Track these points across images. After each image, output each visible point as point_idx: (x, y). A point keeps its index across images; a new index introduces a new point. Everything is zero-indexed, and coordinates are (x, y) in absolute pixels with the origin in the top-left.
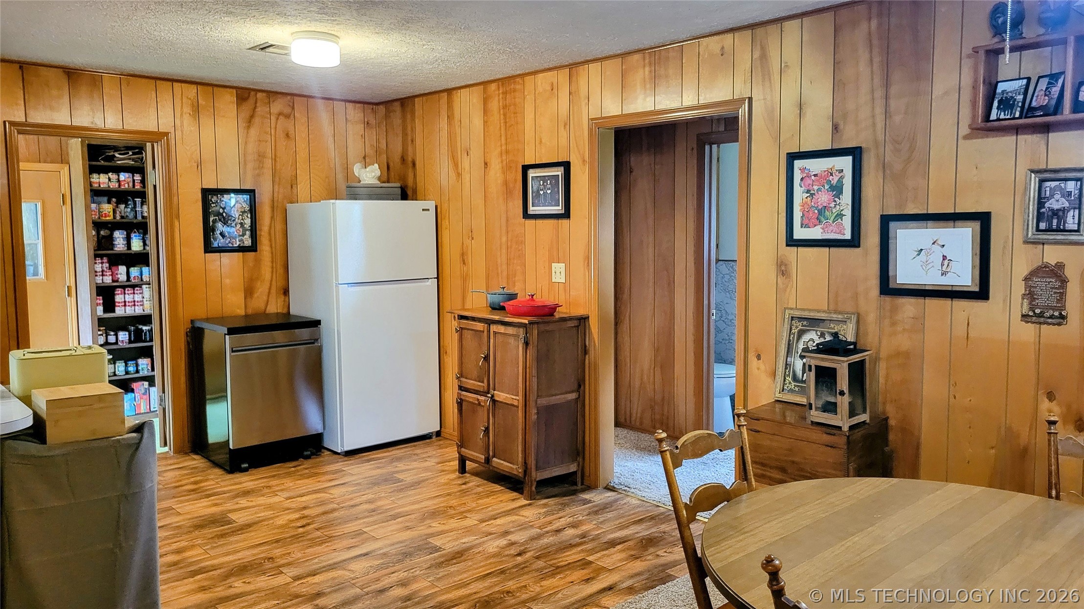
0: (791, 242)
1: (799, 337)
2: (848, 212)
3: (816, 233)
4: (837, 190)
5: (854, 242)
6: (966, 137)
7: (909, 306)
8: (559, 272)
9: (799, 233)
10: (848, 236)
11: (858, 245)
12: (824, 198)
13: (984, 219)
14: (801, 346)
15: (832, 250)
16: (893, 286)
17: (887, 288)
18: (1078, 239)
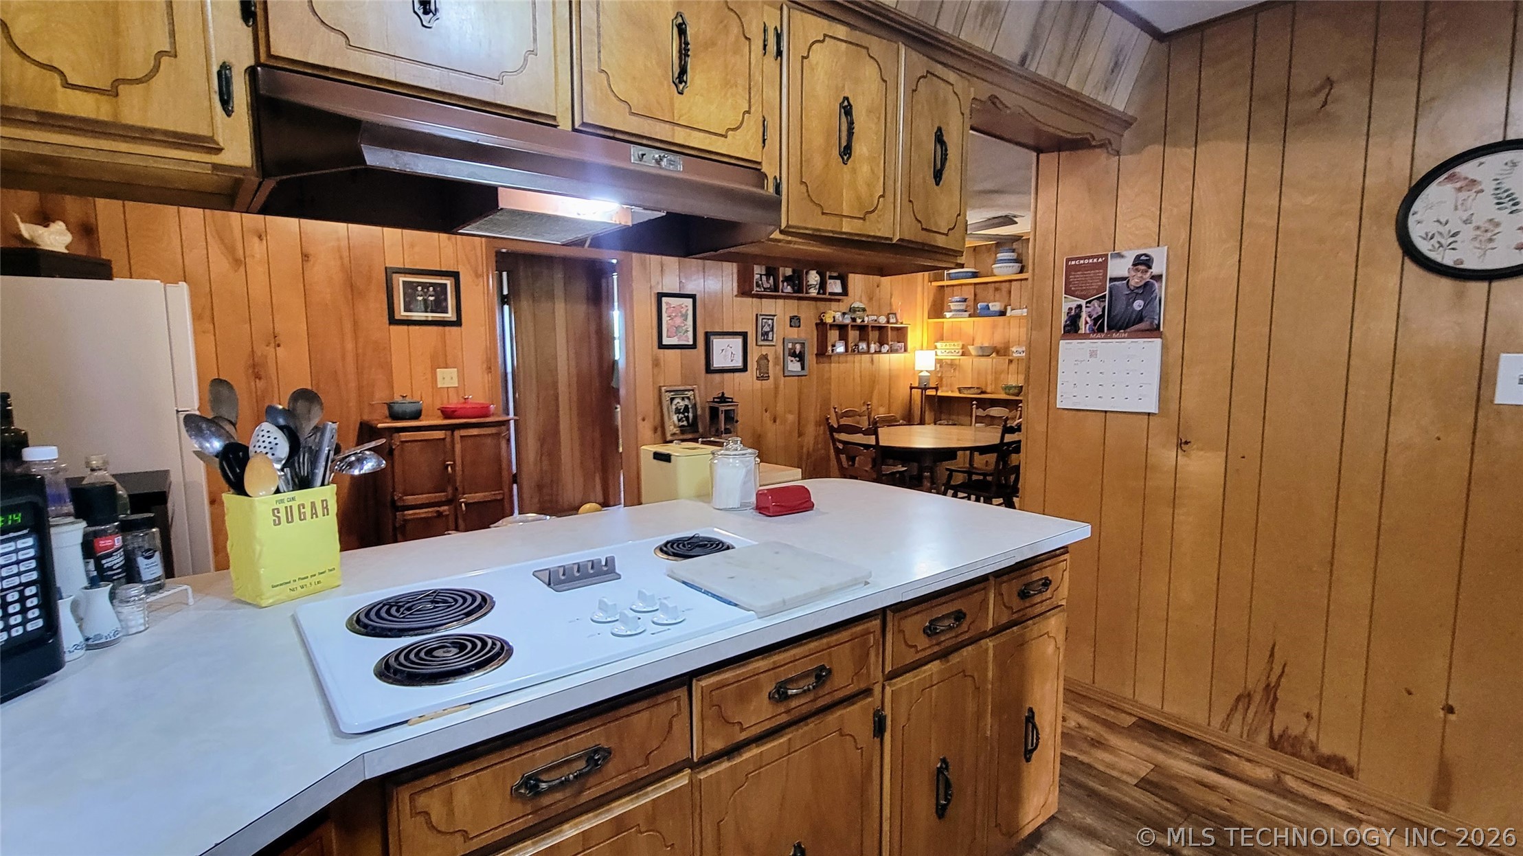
0: (661, 346)
1: (671, 403)
2: (691, 329)
3: (674, 341)
4: (685, 317)
5: (694, 346)
6: (736, 296)
7: (717, 377)
8: (447, 378)
9: (666, 341)
10: (691, 343)
11: (695, 348)
12: (678, 321)
13: (744, 335)
14: (674, 407)
15: (683, 350)
16: (712, 368)
17: (709, 369)
18: (774, 344)
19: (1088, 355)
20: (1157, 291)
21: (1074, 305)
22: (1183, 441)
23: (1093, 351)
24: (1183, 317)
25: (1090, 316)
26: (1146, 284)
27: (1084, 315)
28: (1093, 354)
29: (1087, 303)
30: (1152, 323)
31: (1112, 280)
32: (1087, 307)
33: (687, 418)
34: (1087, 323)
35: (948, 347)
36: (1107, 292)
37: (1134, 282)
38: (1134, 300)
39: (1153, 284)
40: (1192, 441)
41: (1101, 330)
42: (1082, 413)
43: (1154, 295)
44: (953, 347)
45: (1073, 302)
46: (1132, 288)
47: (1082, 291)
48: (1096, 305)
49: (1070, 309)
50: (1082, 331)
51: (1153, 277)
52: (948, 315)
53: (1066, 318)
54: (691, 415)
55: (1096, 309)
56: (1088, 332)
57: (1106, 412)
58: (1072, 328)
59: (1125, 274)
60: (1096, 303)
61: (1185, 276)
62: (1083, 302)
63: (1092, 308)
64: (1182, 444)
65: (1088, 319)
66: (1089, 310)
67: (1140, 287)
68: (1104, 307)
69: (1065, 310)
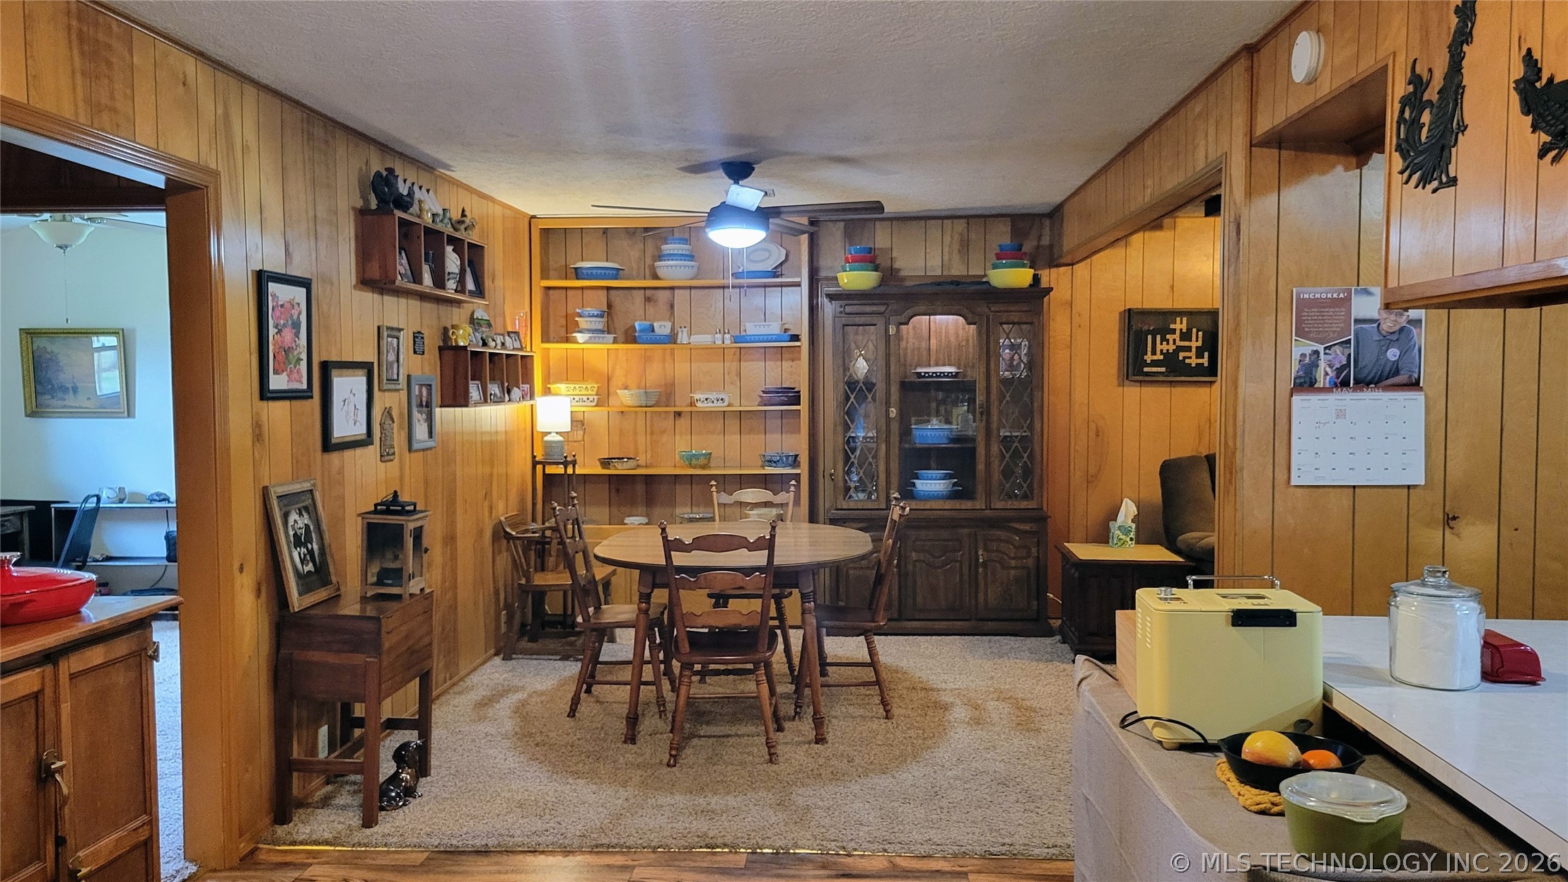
0: (265, 393)
2: (304, 356)
3: (282, 381)
4: (296, 328)
5: (307, 393)
6: (354, 285)
7: (336, 461)
9: (271, 382)
10: (304, 385)
11: (309, 397)
12: (288, 334)
13: (368, 369)
15: (294, 402)
16: (334, 441)
17: (328, 445)
18: (398, 387)
19: (1334, 416)
20: (1416, 338)
21: (1308, 351)
22: (1450, 516)
23: (1341, 411)
24: (1445, 370)
25: (1331, 366)
26: (1402, 329)
27: (1322, 364)
28: (1340, 414)
29: (1325, 348)
30: (1410, 377)
31: (1357, 321)
32: (1325, 354)
33: (311, 552)
34: (1327, 374)
35: (577, 392)
36: (1352, 337)
37: (1387, 326)
38: (1387, 350)
39: (1411, 331)
40: (1460, 516)
41: (1345, 384)
42: (1321, 490)
43: (1412, 343)
44: (584, 392)
45: (1307, 347)
46: (1384, 333)
47: (1319, 332)
48: (1338, 352)
49: (1303, 355)
50: (1320, 384)
51: (1410, 322)
52: (580, 337)
53: (1298, 366)
54: (315, 547)
55: (1339, 355)
56: (1327, 385)
57: (1354, 487)
58: (1306, 383)
59: (1375, 315)
60: (1338, 349)
61: (1446, 322)
62: (1321, 348)
63: (1333, 355)
64: (1450, 520)
65: (1328, 370)
66: (1329, 357)
67: (1394, 333)
68: (1350, 355)
69: (1296, 356)
